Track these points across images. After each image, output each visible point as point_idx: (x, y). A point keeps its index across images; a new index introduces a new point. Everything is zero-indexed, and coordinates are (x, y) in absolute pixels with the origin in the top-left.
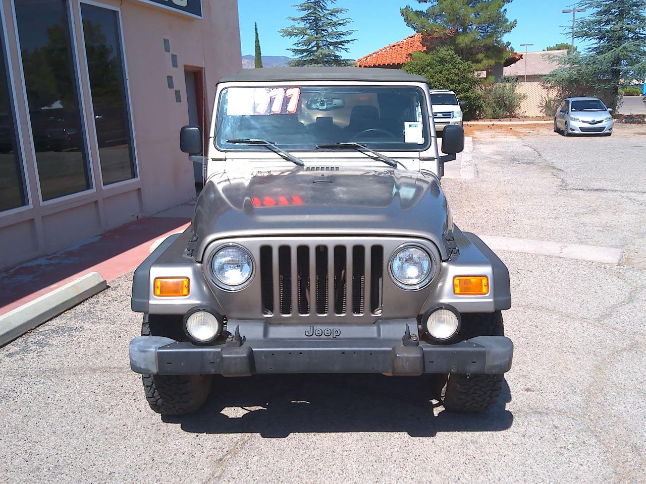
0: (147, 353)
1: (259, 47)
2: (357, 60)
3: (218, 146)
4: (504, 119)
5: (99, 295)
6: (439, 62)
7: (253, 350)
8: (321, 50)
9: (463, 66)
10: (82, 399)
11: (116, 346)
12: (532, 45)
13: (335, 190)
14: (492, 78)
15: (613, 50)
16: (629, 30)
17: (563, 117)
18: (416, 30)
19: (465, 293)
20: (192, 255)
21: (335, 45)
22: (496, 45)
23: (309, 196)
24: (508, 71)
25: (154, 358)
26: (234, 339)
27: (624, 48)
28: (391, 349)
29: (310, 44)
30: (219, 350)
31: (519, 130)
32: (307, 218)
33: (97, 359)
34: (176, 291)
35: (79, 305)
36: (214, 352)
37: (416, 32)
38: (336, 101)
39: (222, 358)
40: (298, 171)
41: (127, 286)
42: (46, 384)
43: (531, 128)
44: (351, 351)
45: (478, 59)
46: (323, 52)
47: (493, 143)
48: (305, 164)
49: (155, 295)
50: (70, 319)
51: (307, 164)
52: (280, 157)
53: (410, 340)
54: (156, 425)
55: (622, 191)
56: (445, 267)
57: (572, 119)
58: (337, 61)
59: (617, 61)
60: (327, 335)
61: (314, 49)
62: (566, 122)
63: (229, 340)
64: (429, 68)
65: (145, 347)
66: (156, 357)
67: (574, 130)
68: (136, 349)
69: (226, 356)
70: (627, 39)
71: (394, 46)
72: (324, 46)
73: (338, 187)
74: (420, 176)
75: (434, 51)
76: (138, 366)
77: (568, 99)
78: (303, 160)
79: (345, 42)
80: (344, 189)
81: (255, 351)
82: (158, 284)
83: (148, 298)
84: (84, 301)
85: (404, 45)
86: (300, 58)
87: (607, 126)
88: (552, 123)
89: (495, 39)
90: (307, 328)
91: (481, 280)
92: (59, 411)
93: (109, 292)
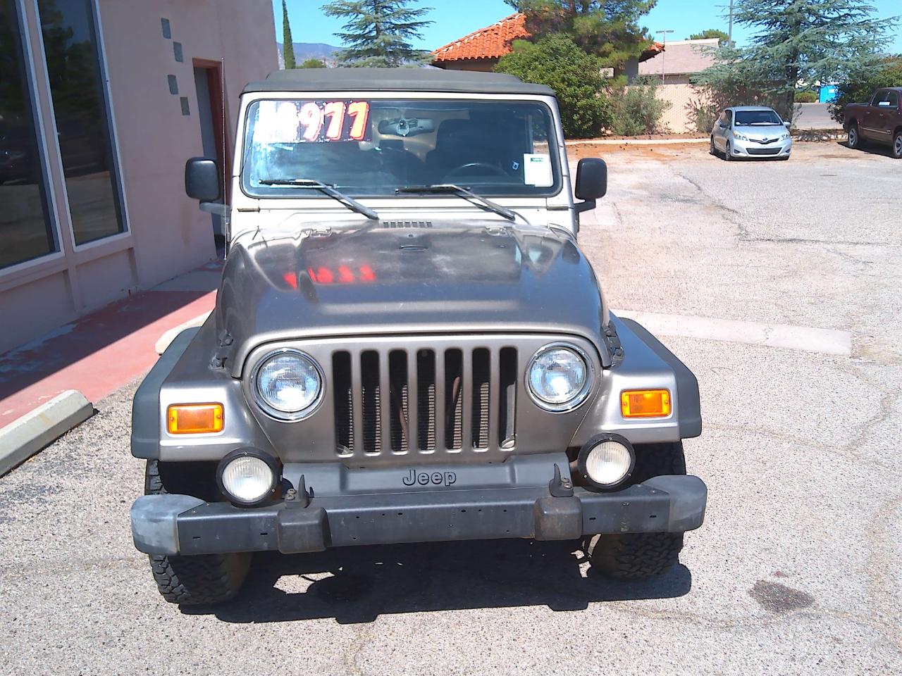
0: (160, 523)
1: (289, 30)
2: (434, 50)
3: (246, 190)
4: (641, 137)
5: (83, 427)
6: (550, 54)
7: (328, 511)
8: (383, 37)
9: (586, 59)
10: (71, 620)
11: (119, 518)
12: (673, 31)
13: (434, 260)
14: (623, 78)
15: (790, 40)
16: (809, 11)
17: (723, 134)
18: (518, 9)
19: (638, 414)
20: (223, 366)
21: (404, 28)
22: (628, 31)
23: (398, 271)
24: (645, 68)
25: (172, 530)
26: (297, 495)
27: (805, 36)
28: (533, 502)
29: (367, 27)
30: (275, 514)
31: (661, 151)
32: (401, 307)
33: (89, 543)
34: (202, 424)
35: (52, 447)
36: (268, 518)
37: (517, 12)
38: (421, 123)
39: (281, 528)
40: (371, 227)
41: (124, 410)
42: (9, 595)
43: (678, 149)
44: (476, 507)
45: (605, 52)
46: (386, 39)
47: (631, 171)
48: (379, 216)
49: (169, 431)
50: (39, 471)
51: (383, 217)
52: (344, 206)
53: (562, 488)
54: (200, 667)
55: (825, 242)
56: (607, 377)
57: (736, 136)
58: (407, 53)
59: (794, 54)
60: (435, 482)
61: (372, 34)
62: (728, 140)
63: (289, 498)
64: (537, 63)
65: (157, 514)
66: (175, 529)
67: (739, 152)
68: (142, 517)
69: (287, 524)
70: (808, 25)
71: (485, 32)
72: (387, 29)
73: (438, 256)
74: (548, 233)
75: (543, 40)
76: (146, 543)
77: (730, 109)
78: (376, 211)
79: (416, 24)
80: (448, 258)
81: (331, 514)
82: (174, 413)
83: (158, 436)
84: (59, 438)
85: (500, 30)
86: (351, 47)
87: (783, 147)
88: (707, 143)
89: (627, 23)
90: (406, 473)
91: (660, 395)
92: (35, 644)
93: (98, 421)
